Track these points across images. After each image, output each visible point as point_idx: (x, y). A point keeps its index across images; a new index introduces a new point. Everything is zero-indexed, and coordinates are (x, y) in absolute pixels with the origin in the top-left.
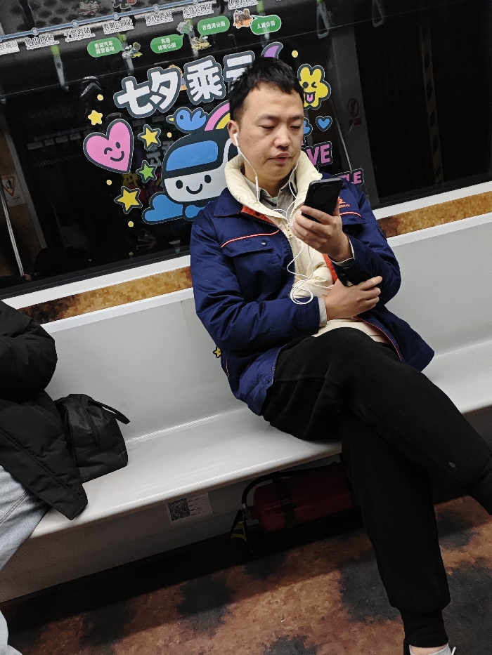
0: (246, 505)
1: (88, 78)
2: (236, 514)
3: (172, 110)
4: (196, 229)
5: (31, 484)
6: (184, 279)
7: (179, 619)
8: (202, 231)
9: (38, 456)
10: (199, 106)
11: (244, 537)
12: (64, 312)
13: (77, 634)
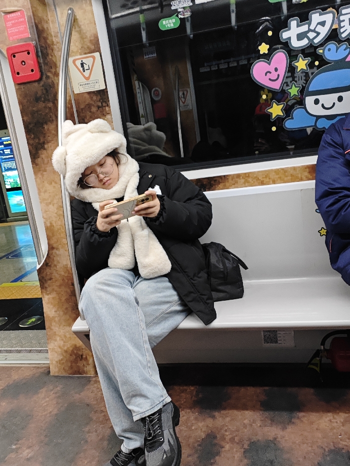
0: (324, 347)
1: (264, 18)
2: (315, 352)
3: (322, 44)
4: (326, 137)
5: (184, 296)
6: (306, 174)
7: (261, 410)
8: (331, 139)
9: (191, 279)
10: (345, 41)
11: (318, 369)
12: (216, 186)
13: (192, 397)
